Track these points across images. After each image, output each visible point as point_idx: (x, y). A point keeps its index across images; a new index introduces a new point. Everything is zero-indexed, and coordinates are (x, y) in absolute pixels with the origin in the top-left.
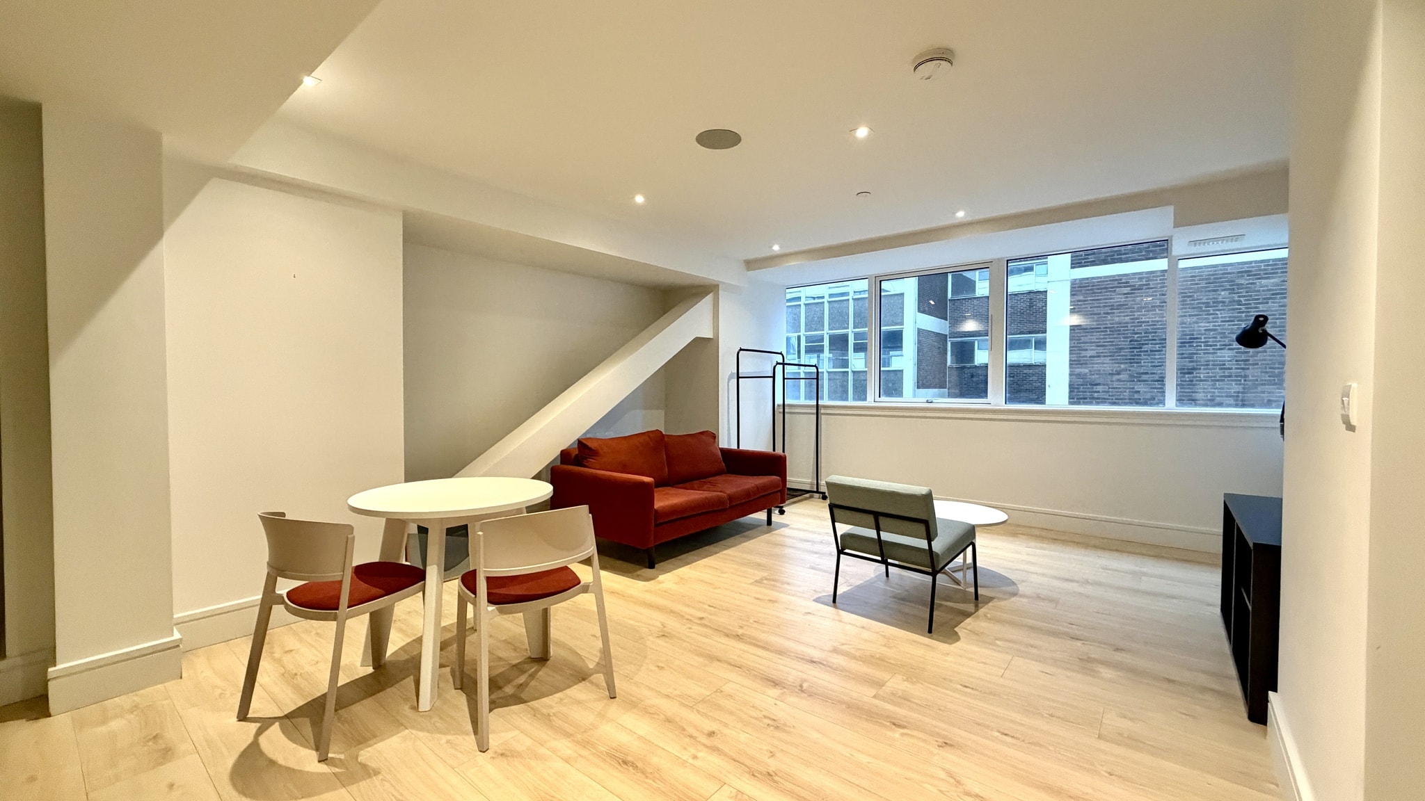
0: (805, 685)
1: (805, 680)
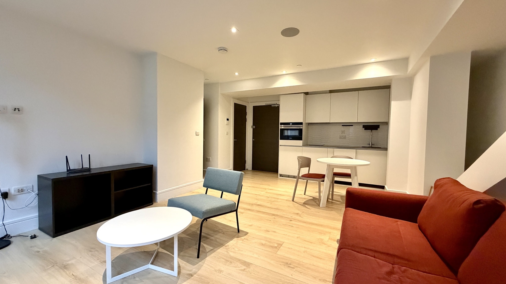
0: (251, 205)
1: (251, 206)
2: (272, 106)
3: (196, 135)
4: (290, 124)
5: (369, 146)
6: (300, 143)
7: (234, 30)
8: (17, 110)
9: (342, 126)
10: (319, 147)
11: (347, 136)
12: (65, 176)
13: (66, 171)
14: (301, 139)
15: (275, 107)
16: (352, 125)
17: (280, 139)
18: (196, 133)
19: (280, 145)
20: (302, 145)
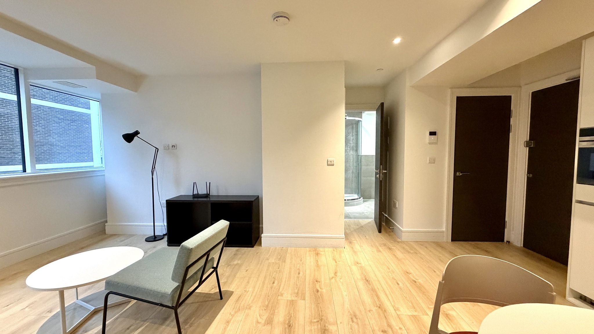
3: (328, 165)
8: (173, 147)
12: (191, 199)
13: (192, 195)
18: (327, 162)
19: (577, 202)
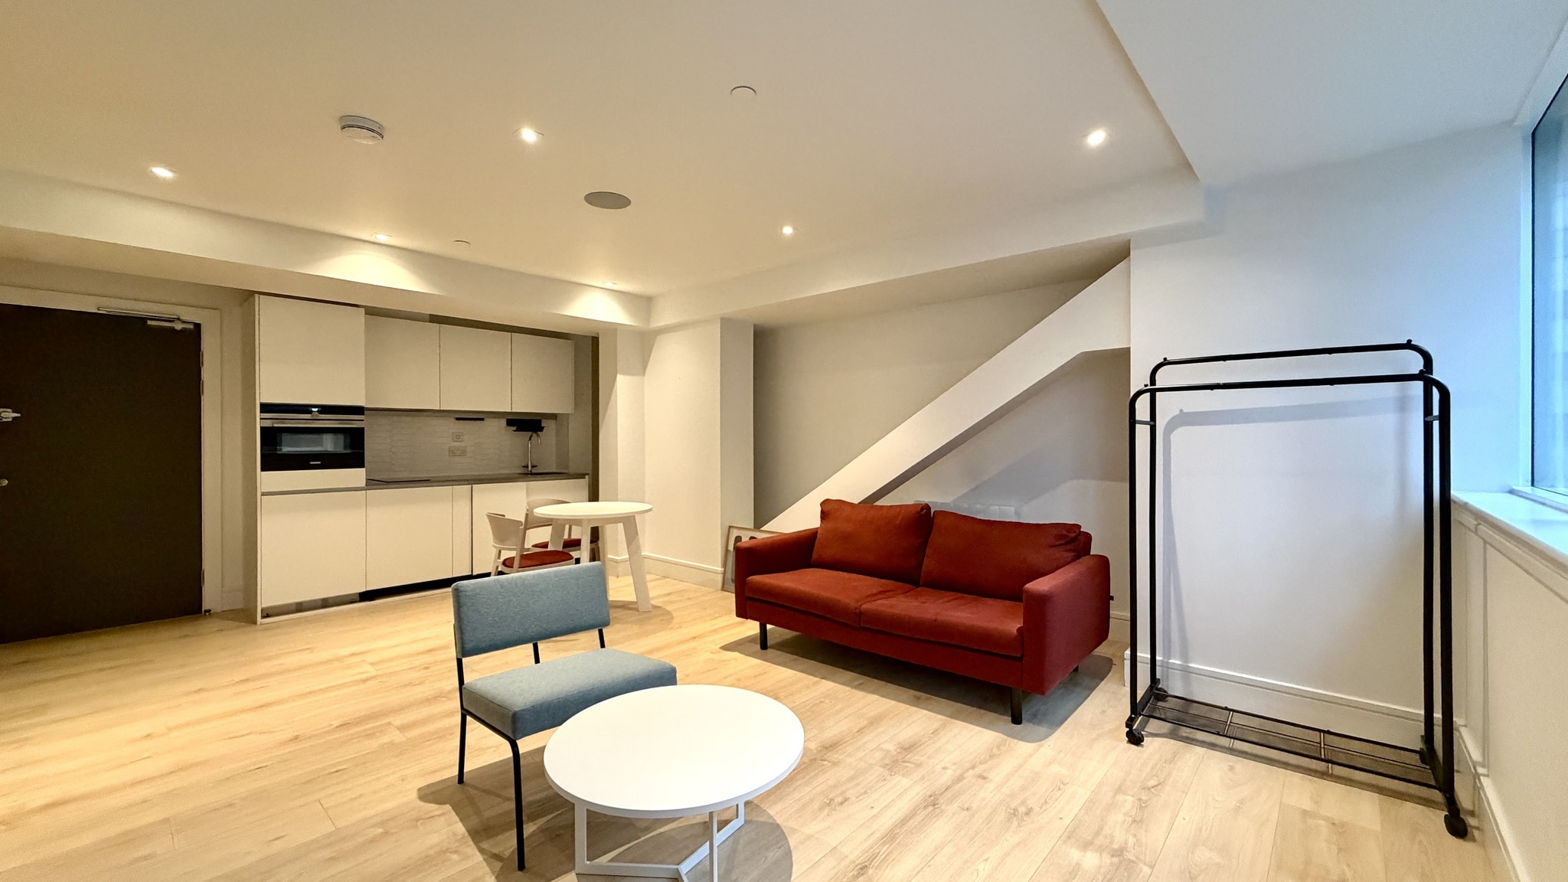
2: (149, 322)
4: (311, 412)
5: (526, 472)
6: (356, 476)
7: (529, 135)
9: (457, 419)
10: (425, 484)
11: (469, 449)
14: (360, 464)
15: (173, 330)
16: (482, 419)
17: (263, 469)
19: (263, 494)
20: (366, 485)
